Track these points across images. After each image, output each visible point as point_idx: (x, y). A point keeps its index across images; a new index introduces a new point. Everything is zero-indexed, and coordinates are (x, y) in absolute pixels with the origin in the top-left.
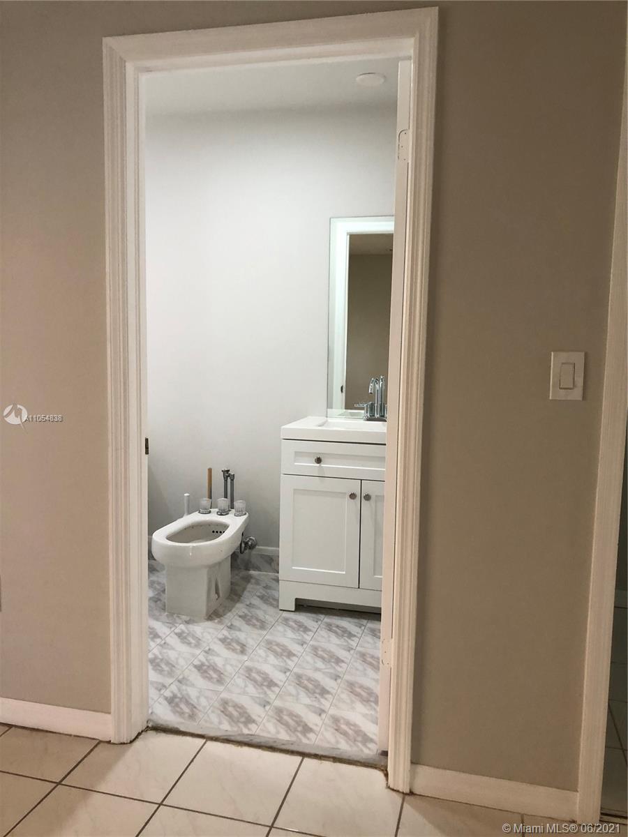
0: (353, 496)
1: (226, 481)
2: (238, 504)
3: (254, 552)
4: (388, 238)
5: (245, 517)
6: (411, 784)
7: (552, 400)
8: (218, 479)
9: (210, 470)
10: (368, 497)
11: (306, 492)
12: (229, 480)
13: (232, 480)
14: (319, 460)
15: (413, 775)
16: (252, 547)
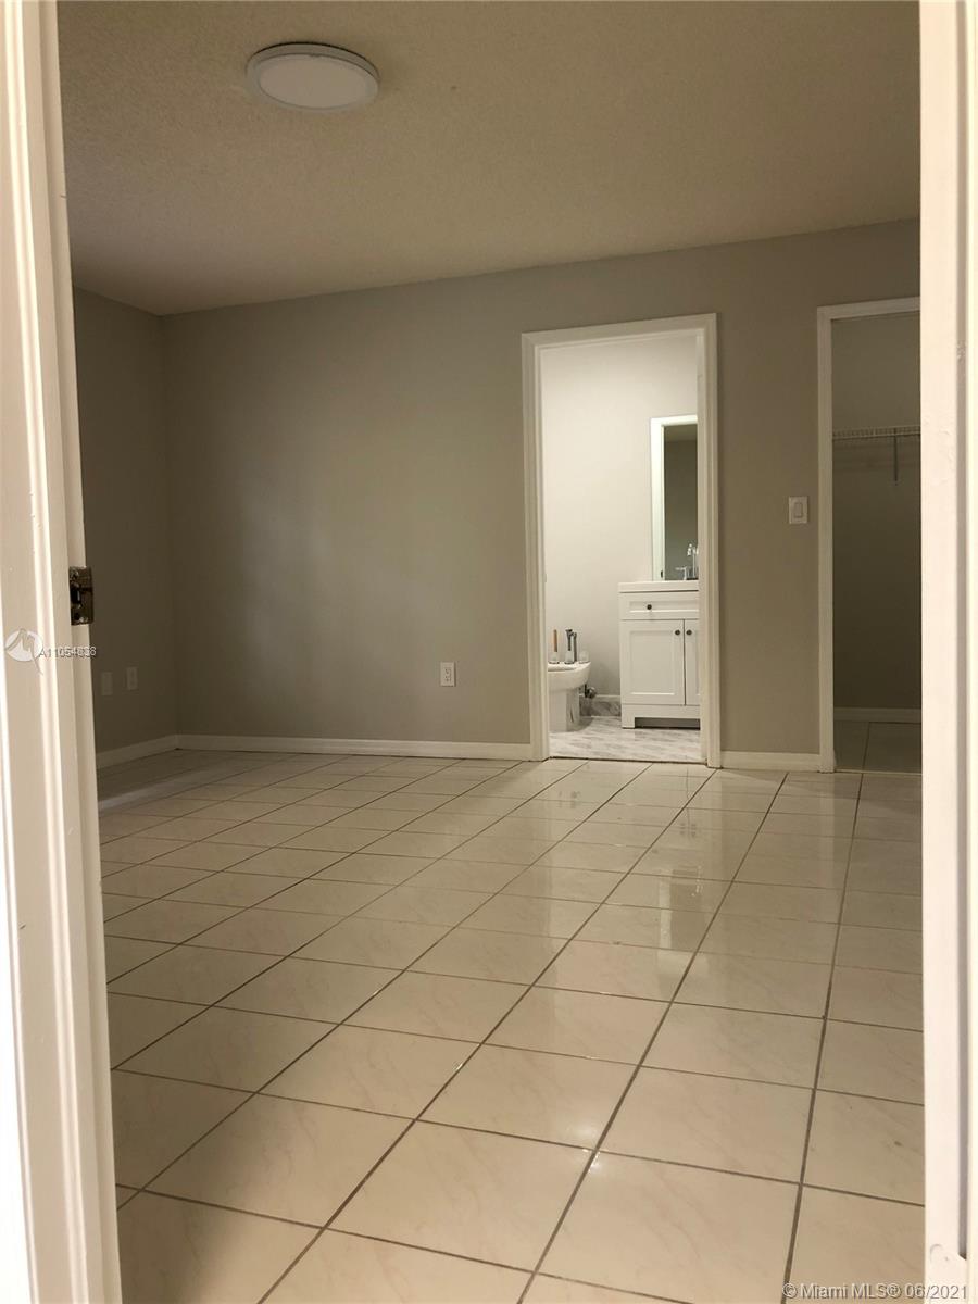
0: (678, 633)
1: (569, 639)
2: (581, 655)
3: (594, 700)
4: (692, 428)
5: (587, 664)
6: (722, 762)
7: (792, 525)
8: (563, 637)
9: (555, 631)
10: (689, 633)
11: (641, 633)
12: (572, 638)
13: (575, 638)
14: (649, 607)
15: (722, 757)
16: (592, 696)
